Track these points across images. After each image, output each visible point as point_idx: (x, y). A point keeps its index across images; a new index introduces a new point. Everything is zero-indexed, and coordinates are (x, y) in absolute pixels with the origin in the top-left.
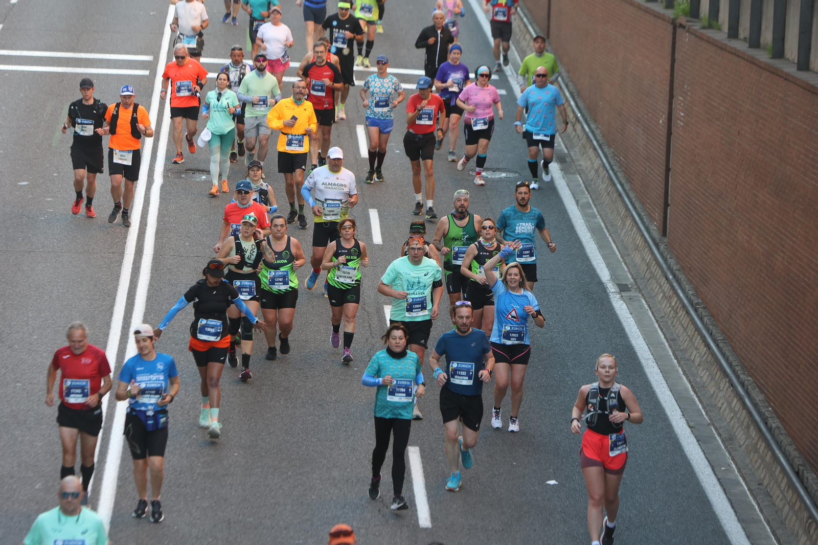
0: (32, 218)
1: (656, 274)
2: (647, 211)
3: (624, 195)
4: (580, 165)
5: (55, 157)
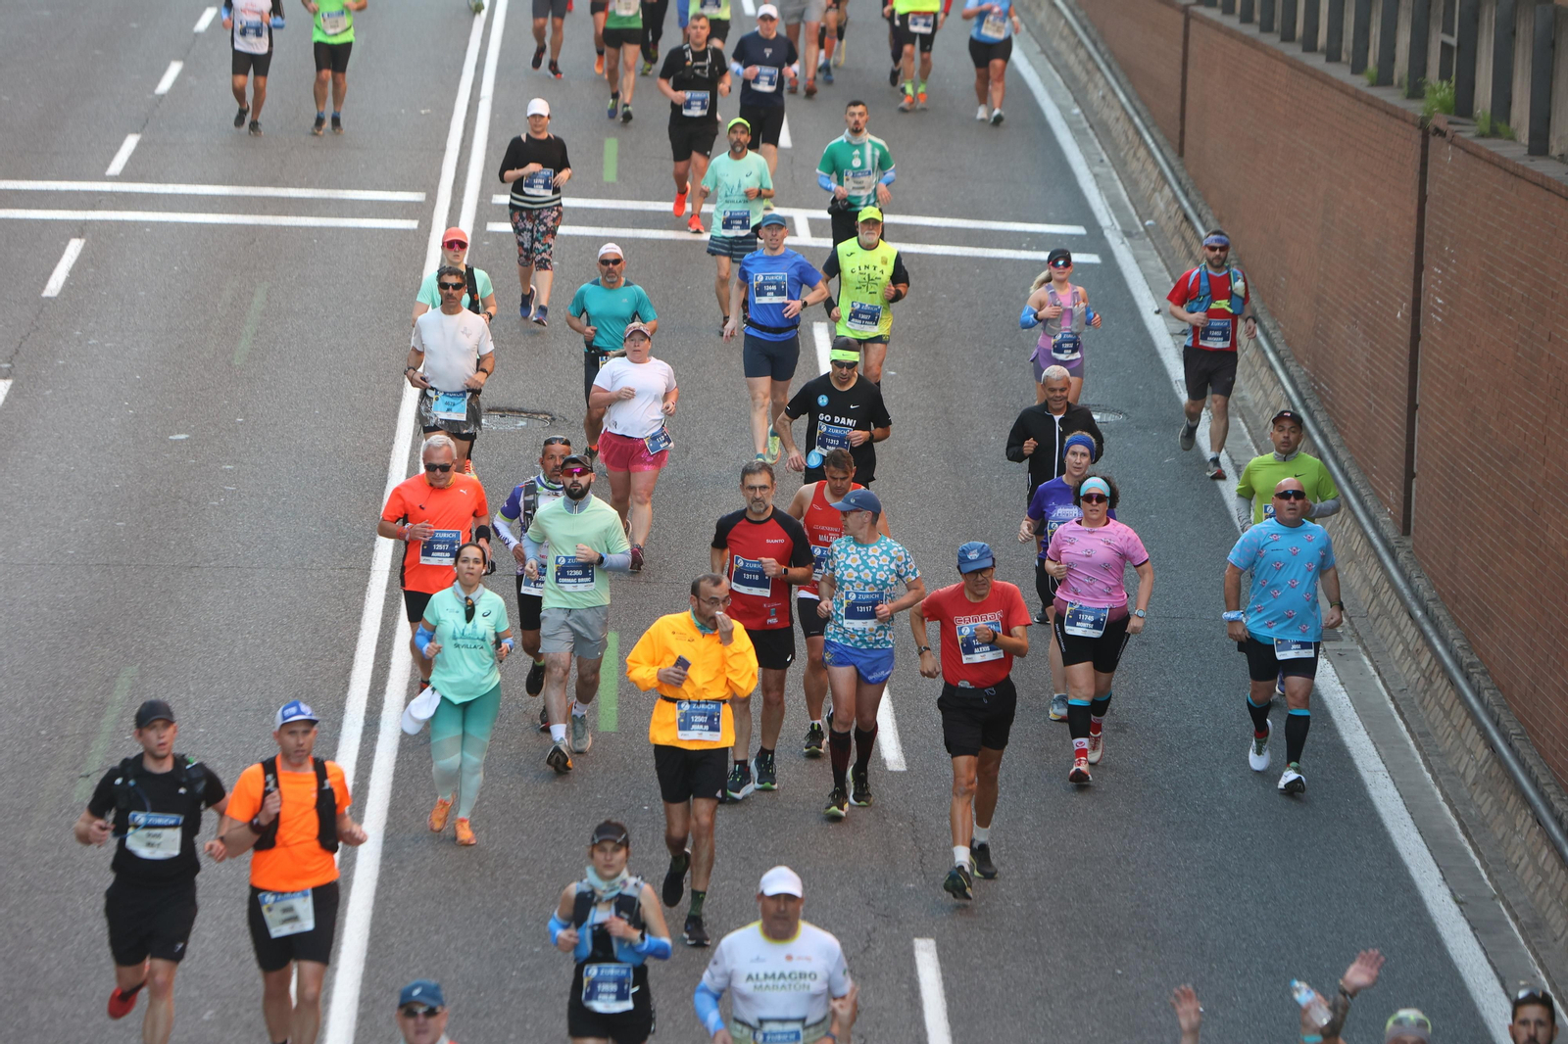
0: (196, 503)
1: (1389, 607)
2: (1372, 486)
5: (238, 386)
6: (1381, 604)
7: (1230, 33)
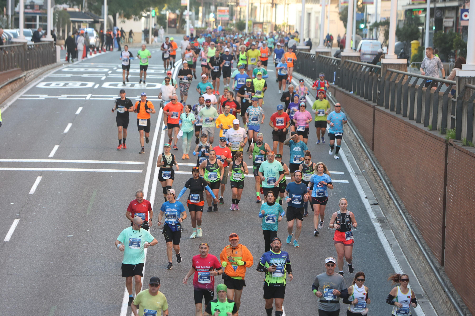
0: (74, 256)
1: (438, 288)
2: (432, 251)
3: (418, 242)
4: (392, 224)
5: (88, 220)
6: (435, 287)
7: (387, 114)
